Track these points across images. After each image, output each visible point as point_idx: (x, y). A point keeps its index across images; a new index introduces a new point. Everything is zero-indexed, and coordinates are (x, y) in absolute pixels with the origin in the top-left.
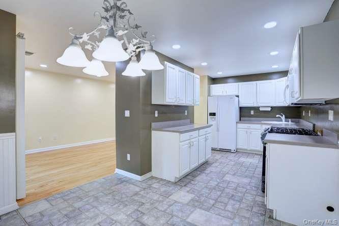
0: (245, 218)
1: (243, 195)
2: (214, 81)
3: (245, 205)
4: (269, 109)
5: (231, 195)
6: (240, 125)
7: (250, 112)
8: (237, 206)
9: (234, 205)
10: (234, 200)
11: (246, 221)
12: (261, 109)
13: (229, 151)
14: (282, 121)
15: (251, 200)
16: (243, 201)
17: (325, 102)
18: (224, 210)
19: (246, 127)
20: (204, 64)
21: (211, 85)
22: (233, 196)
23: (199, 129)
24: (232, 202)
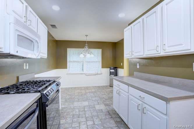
0: (69, 109)
1: (74, 120)
3: (71, 114)
5: (80, 117)
8: (74, 112)
9: (75, 112)
10: (77, 115)
11: (68, 108)
15: (68, 119)
16: (72, 116)
18: (79, 109)
22: (79, 117)
24: (78, 113)
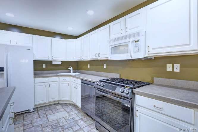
4: (60, 63)
7: (42, 66)
12: (54, 63)
13: (28, 112)
14: (71, 72)
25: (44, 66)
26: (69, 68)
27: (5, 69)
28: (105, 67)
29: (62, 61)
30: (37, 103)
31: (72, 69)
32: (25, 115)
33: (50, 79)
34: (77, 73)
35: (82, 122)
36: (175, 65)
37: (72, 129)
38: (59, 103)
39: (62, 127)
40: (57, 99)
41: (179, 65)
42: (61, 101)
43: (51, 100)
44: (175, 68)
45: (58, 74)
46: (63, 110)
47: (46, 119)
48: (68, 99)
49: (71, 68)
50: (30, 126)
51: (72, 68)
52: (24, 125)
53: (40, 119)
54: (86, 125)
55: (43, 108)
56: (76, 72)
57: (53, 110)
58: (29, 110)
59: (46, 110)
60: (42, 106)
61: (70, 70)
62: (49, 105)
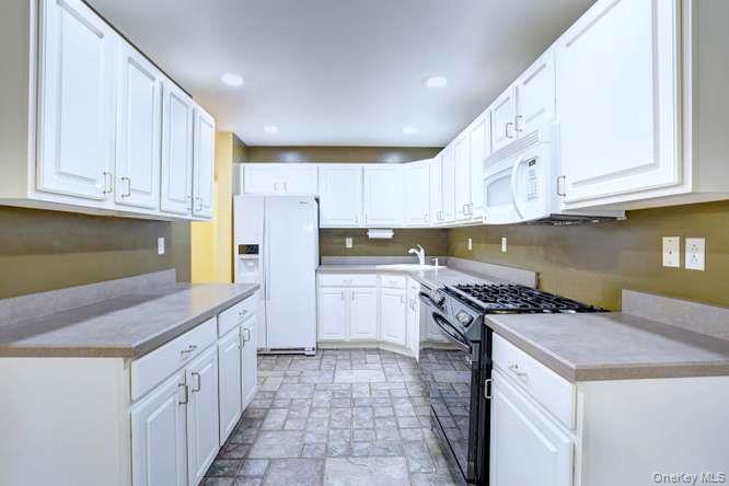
2: (250, 152)
4: (389, 235)
6: (326, 278)
7: (344, 243)
12: (372, 235)
13: (297, 353)
14: (418, 262)
17: (628, 213)
19: (342, 283)
20: (233, 80)
21: (242, 165)
23: (217, 312)
25: (349, 243)
26: (411, 251)
27: (260, 250)
28: (504, 248)
29: (394, 230)
30: (324, 337)
31: (421, 254)
32: (296, 358)
33: (357, 279)
34: (437, 267)
35: (408, 405)
36: (689, 242)
37: (374, 410)
38: (378, 349)
39: (353, 400)
40: (372, 336)
41: (701, 242)
42: (384, 343)
43: (356, 336)
44: (688, 255)
45: (378, 267)
46: (378, 366)
47: (330, 377)
48: (401, 342)
49: (419, 250)
50: (295, 380)
51: (422, 250)
52: (285, 376)
53: (318, 372)
54: (413, 414)
55: (337, 353)
56: (433, 263)
57: (355, 362)
58: (303, 349)
59: (339, 357)
60: (335, 347)
61: (415, 254)
62: (350, 350)
